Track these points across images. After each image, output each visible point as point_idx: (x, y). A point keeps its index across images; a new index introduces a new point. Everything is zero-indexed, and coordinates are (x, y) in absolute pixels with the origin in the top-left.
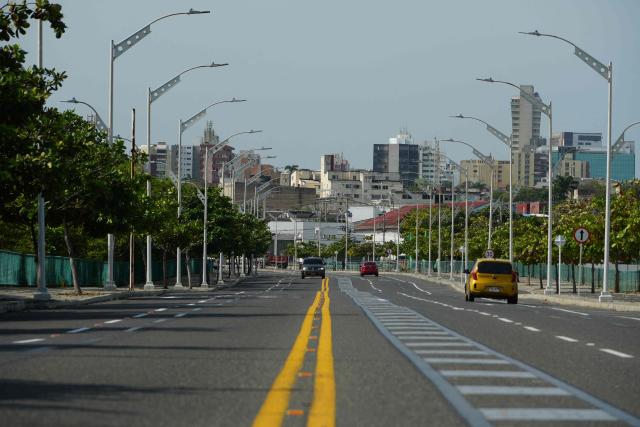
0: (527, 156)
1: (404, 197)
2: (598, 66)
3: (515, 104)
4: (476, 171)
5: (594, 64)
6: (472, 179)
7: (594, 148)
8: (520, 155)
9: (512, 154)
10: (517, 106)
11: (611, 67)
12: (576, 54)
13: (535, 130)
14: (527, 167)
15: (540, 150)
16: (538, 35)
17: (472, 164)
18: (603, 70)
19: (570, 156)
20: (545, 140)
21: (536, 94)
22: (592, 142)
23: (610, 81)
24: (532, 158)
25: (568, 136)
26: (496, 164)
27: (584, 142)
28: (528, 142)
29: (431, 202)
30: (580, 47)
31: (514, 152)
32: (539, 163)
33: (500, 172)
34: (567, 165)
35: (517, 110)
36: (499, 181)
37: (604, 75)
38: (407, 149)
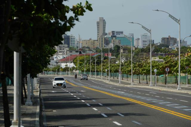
0: (102, 38)
1: (70, 52)
2: (176, 20)
3: (98, 23)
4: (87, 43)
5: (175, 19)
6: (85, 46)
7: (121, 36)
8: (100, 38)
9: (98, 38)
10: (99, 24)
11: (180, 20)
12: (169, 16)
13: (104, 31)
14: (102, 42)
15: (106, 36)
16: (158, 11)
17: (86, 41)
18: (177, 21)
19: (115, 38)
20: (107, 34)
21: (104, 20)
22: (120, 34)
23: (180, 24)
24: (103, 39)
25: (113, 32)
26: (93, 41)
27: (118, 34)
28: (102, 35)
29: (78, 53)
30: (170, 14)
31: (98, 37)
32: (106, 40)
33: (94, 43)
34: (114, 41)
35: (99, 25)
36: (94, 46)
37: (178, 22)
38: (66, 37)
